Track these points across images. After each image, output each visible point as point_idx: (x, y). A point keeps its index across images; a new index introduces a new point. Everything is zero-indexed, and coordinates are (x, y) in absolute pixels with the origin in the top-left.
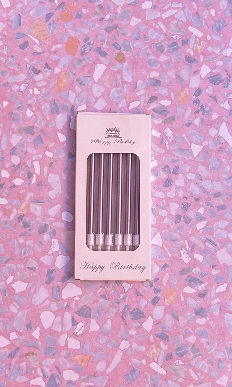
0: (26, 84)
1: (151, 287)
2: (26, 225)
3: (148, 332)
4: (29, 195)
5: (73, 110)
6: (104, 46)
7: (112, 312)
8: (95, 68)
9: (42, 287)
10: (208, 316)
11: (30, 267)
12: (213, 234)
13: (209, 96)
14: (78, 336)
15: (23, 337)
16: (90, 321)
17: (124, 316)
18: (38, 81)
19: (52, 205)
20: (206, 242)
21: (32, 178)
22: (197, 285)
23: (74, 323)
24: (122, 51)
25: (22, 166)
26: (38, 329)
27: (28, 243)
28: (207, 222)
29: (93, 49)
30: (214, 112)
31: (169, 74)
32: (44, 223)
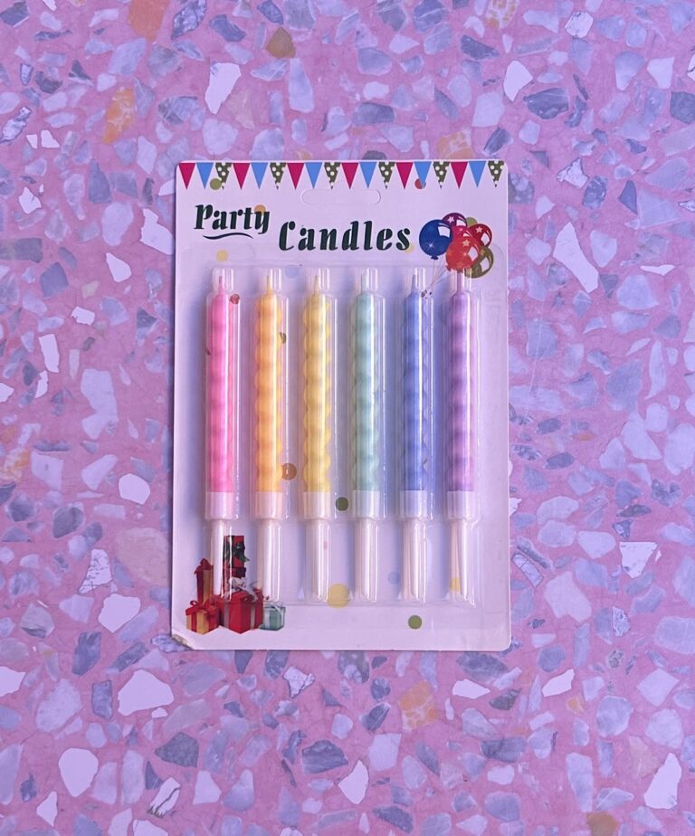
0: (19, 120)
1: (363, 682)
2: (20, 513)
3: (353, 805)
4: (28, 430)
5: (150, 192)
6: (235, 13)
7: (258, 751)
8: (211, 75)
9: (64, 682)
10: (520, 762)
11: (31, 628)
12: (536, 535)
13: (527, 150)
14: (162, 817)
15: (13, 819)
16: (196, 774)
17: (288, 763)
18: (53, 113)
19: (93, 456)
20: (517, 556)
21: (37, 383)
22: (490, 674)
23: (152, 780)
24: (283, 26)
25: (8, 350)
26: (53, 796)
27: (24, 561)
28: (520, 500)
29: (205, 22)
30: (542, 194)
31: (416, 88)
32: (70, 505)
